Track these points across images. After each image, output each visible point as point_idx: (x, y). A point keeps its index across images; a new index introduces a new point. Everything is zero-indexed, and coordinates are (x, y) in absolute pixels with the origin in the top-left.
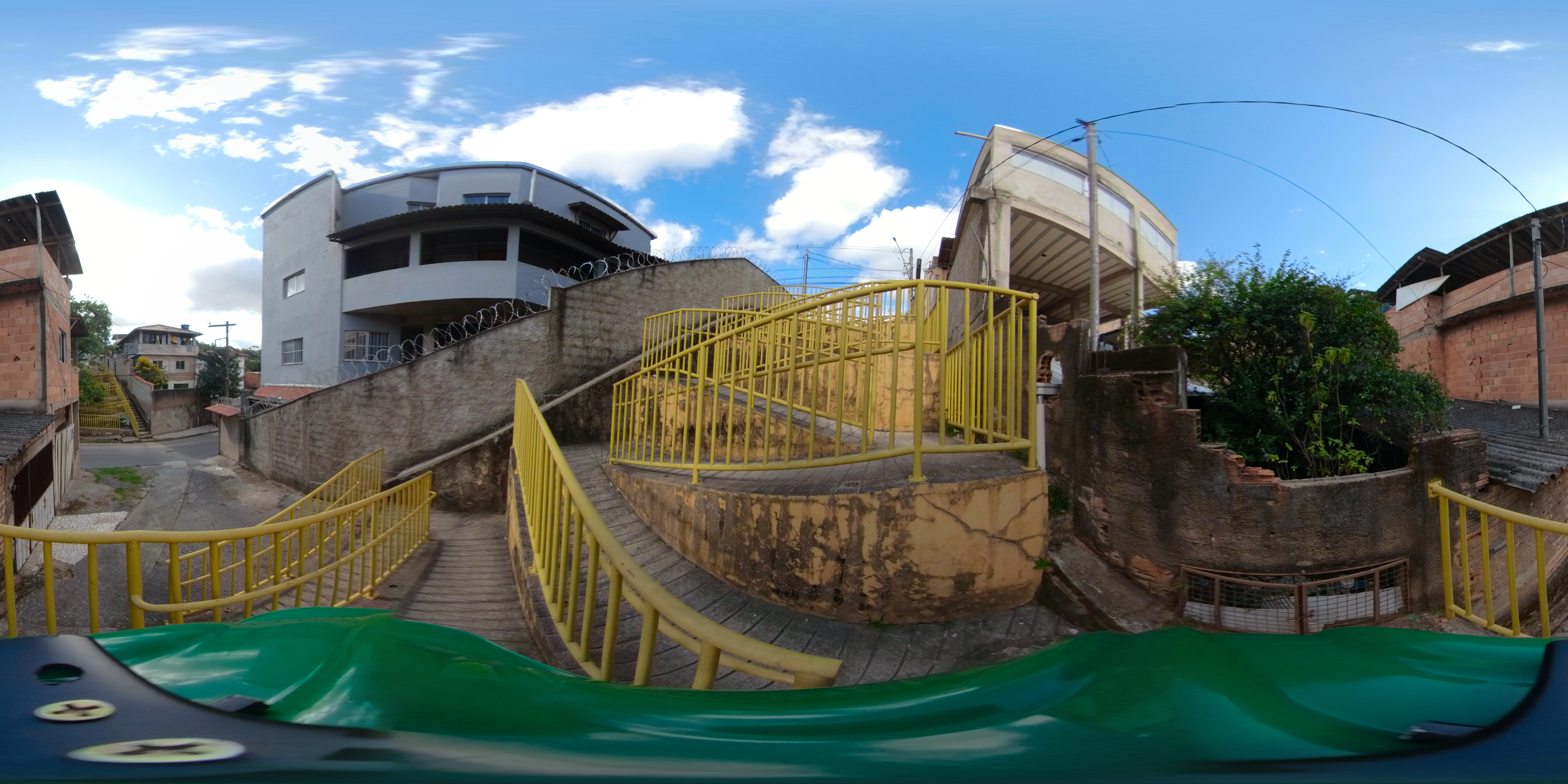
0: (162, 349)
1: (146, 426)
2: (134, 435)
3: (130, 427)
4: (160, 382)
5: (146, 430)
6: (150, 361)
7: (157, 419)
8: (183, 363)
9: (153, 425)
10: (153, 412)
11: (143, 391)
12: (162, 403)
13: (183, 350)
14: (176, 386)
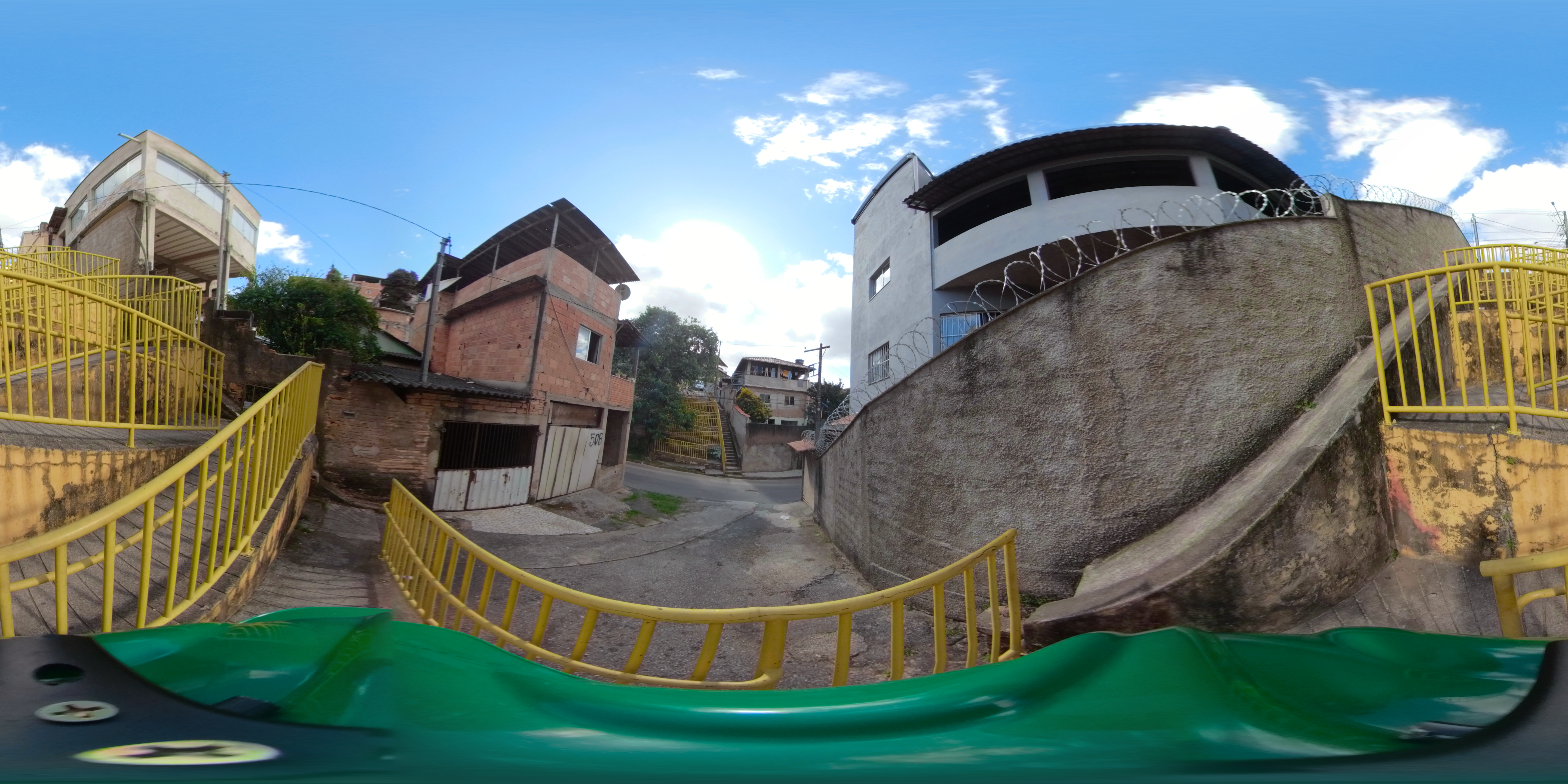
0: (772, 382)
1: (737, 461)
2: (721, 469)
3: (720, 460)
4: (762, 415)
5: (736, 465)
6: (756, 394)
7: (751, 454)
8: (793, 398)
9: (745, 460)
10: (746, 446)
11: (741, 421)
12: (760, 437)
13: (793, 385)
14: (783, 422)
